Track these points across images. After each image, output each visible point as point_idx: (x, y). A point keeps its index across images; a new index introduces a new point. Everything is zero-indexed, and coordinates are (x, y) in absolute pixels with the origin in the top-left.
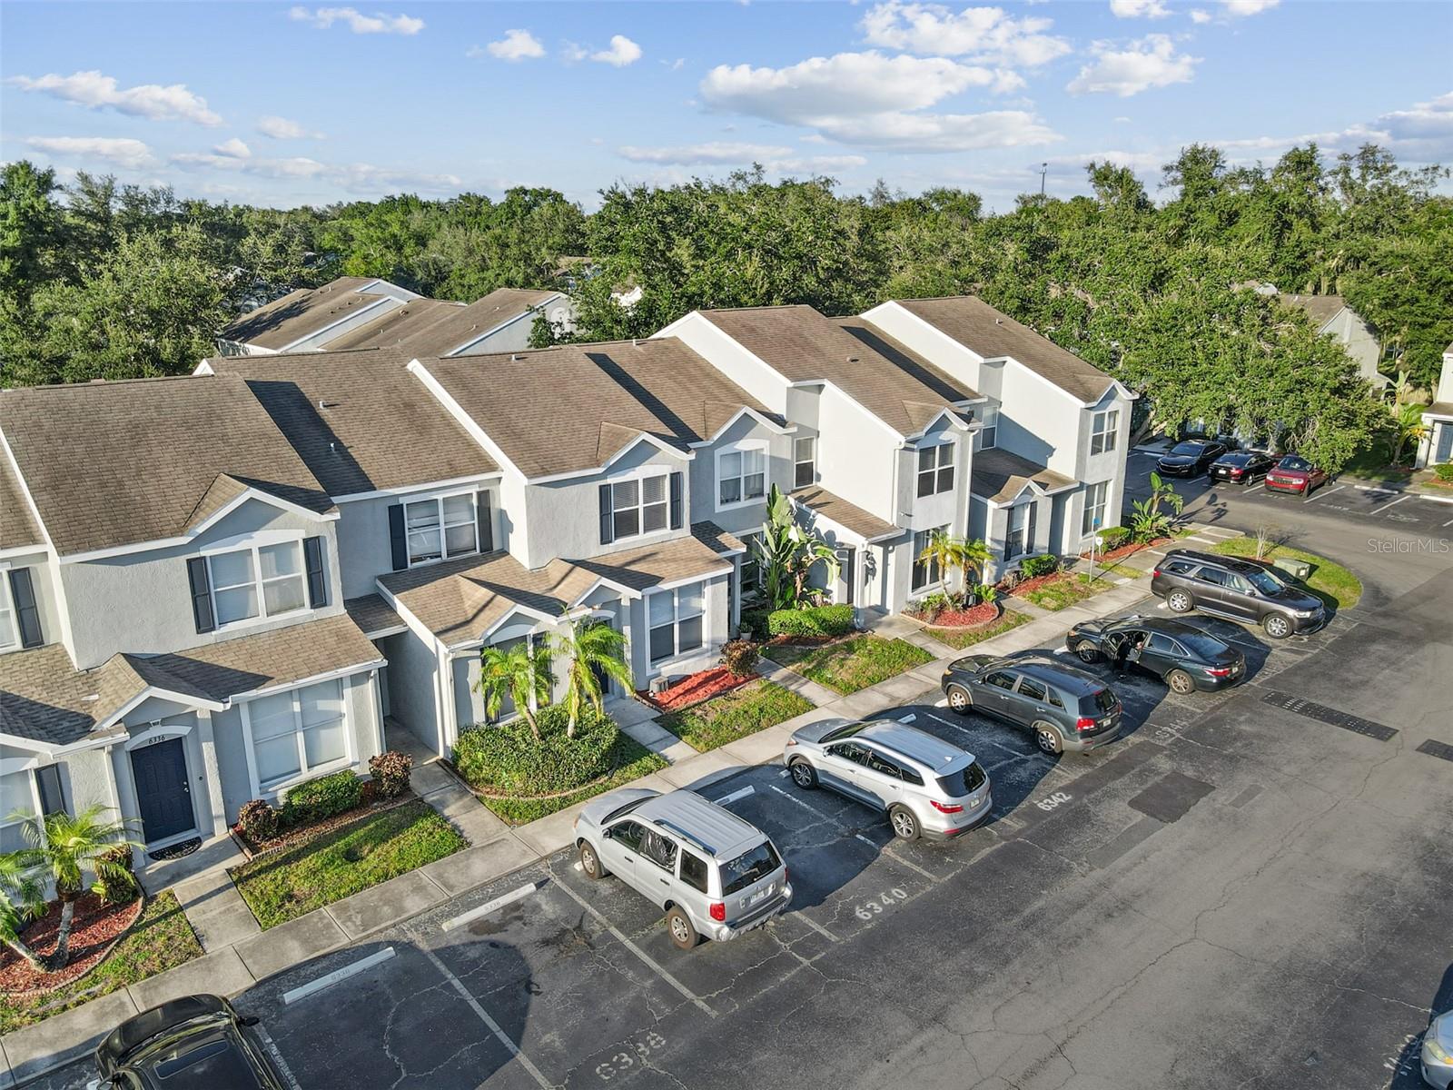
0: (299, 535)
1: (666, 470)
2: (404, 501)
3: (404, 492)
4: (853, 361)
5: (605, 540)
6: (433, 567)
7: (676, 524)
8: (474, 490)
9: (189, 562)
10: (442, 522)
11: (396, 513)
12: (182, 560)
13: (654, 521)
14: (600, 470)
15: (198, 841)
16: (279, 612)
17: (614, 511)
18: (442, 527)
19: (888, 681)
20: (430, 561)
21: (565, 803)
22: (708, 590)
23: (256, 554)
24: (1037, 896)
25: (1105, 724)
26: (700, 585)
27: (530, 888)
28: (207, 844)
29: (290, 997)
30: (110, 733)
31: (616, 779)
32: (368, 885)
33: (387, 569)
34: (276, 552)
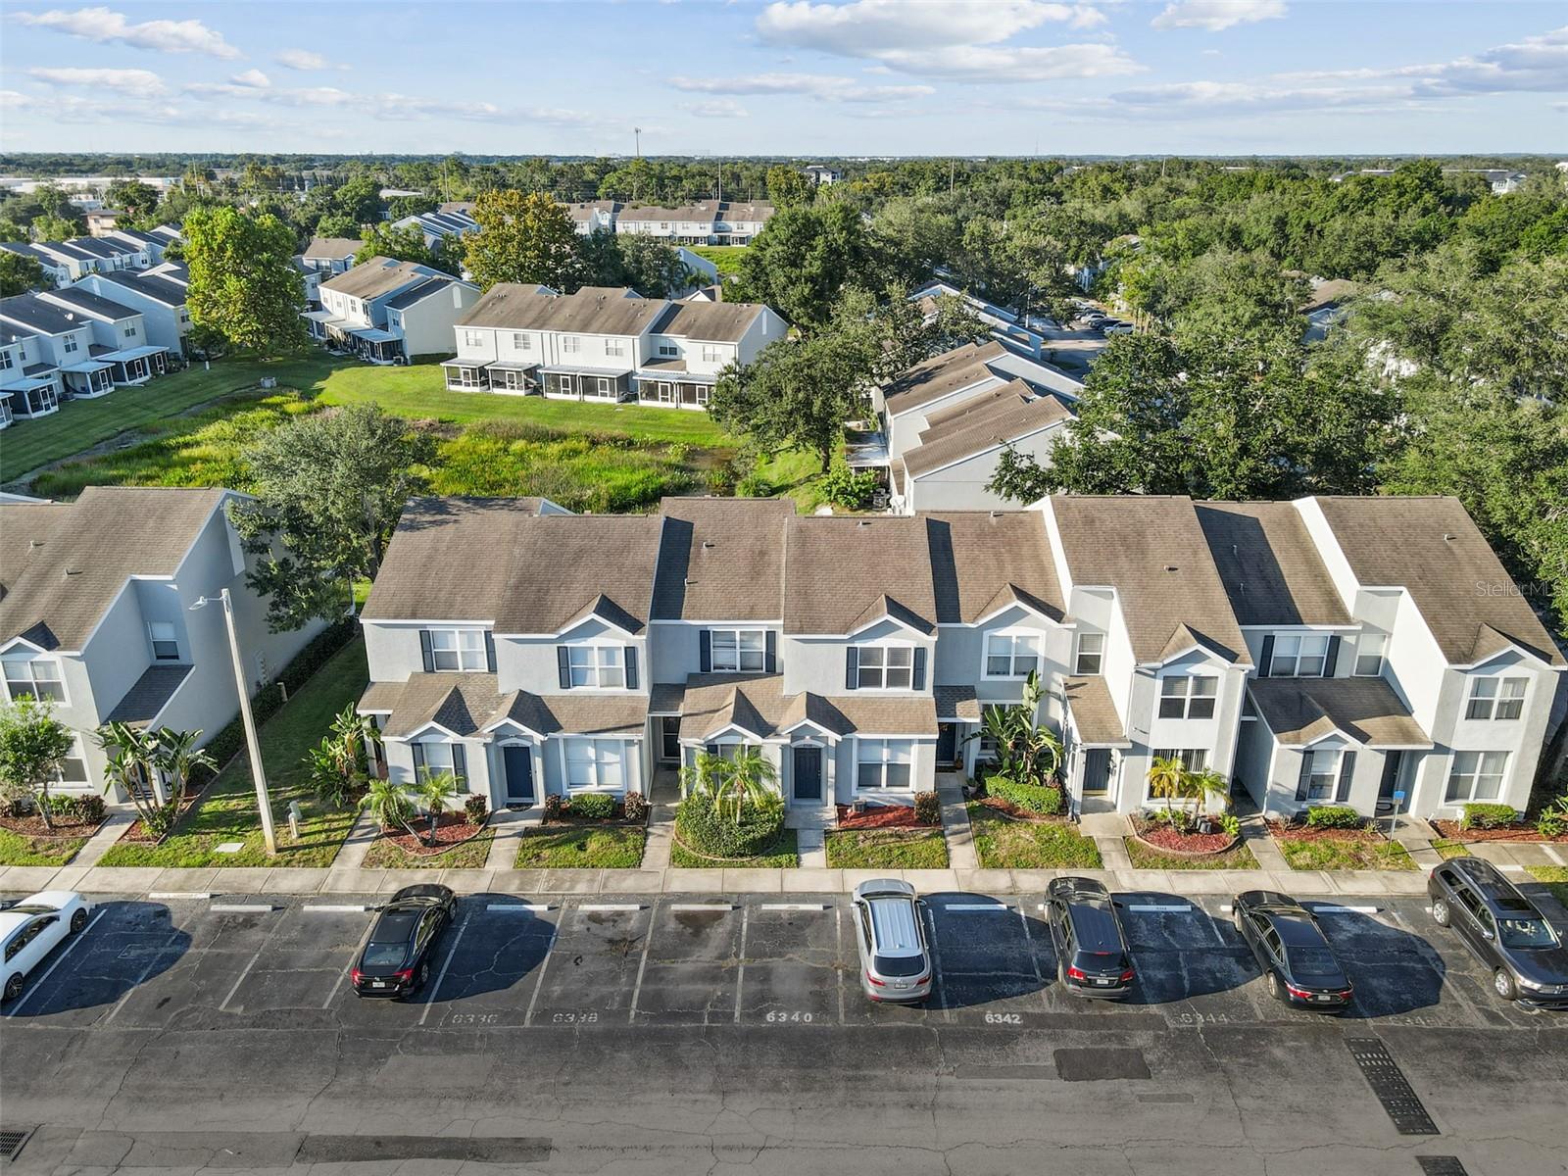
0: (623, 644)
1: (912, 645)
2: (712, 629)
3: (714, 625)
4: (1170, 569)
5: (850, 685)
6: (728, 674)
7: (919, 684)
8: (764, 630)
9: (558, 648)
10: (738, 647)
11: (705, 636)
12: (555, 646)
13: (896, 678)
14: (846, 637)
15: (532, 804)
16: (607, 686)
17: (859, 667)
18: (738, 650)
19: (1033, 870)
20: (727, 671)
21: (712, 864)
22: (915, 748)
23: (596, 649)
24: (887, 1067)
25: (1099, 982)
26: (910, 742)
27: (636, 907)
28: (534, 807)
29: (490, 907)
30: (485, 736)
31: (754, 863)
32: (574, 867)
33: (697, 670)
34: (609, 652)
